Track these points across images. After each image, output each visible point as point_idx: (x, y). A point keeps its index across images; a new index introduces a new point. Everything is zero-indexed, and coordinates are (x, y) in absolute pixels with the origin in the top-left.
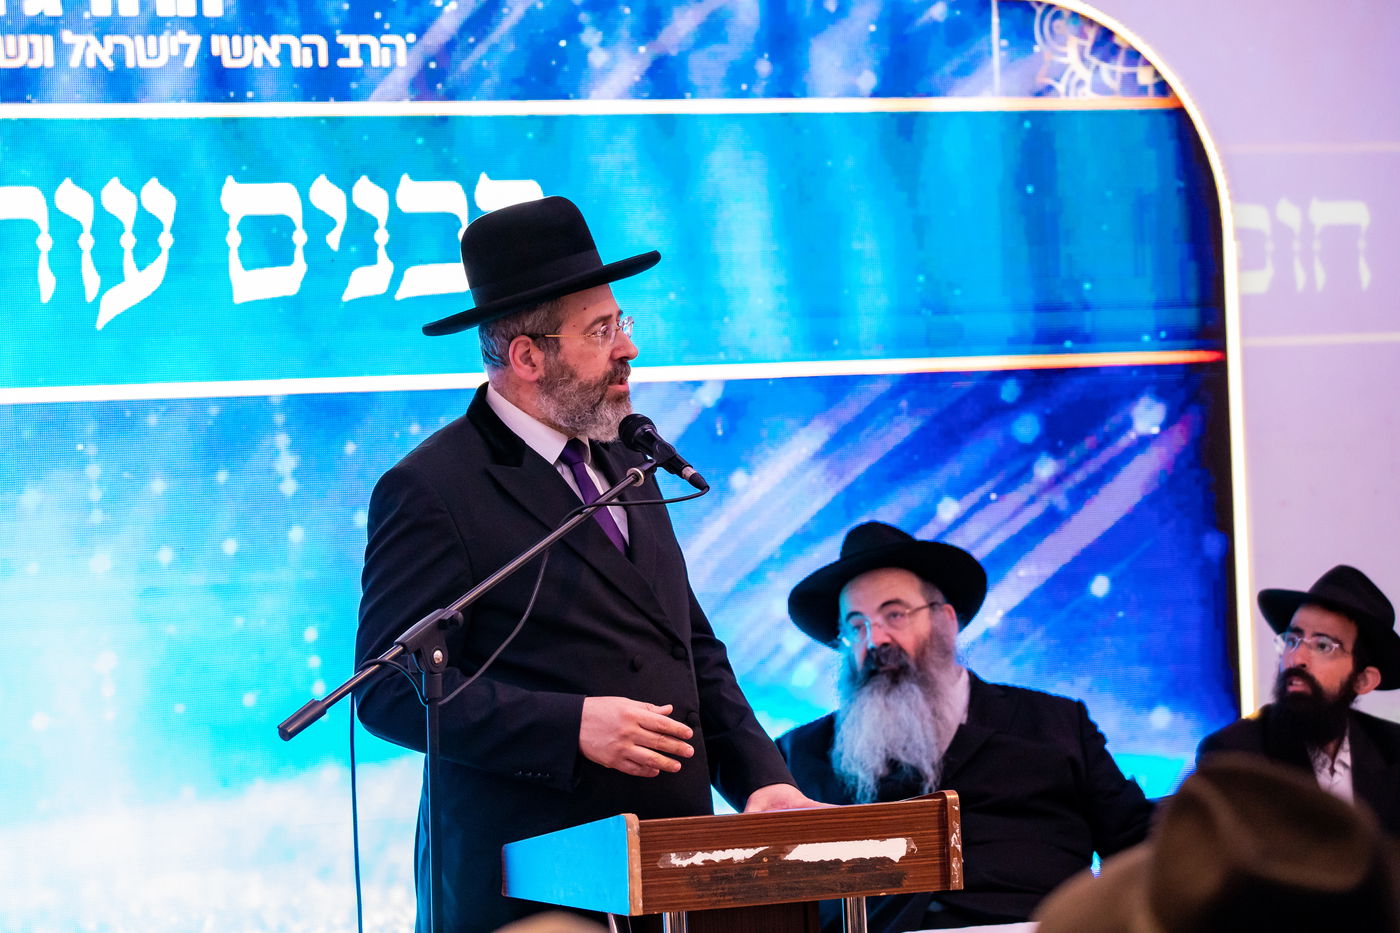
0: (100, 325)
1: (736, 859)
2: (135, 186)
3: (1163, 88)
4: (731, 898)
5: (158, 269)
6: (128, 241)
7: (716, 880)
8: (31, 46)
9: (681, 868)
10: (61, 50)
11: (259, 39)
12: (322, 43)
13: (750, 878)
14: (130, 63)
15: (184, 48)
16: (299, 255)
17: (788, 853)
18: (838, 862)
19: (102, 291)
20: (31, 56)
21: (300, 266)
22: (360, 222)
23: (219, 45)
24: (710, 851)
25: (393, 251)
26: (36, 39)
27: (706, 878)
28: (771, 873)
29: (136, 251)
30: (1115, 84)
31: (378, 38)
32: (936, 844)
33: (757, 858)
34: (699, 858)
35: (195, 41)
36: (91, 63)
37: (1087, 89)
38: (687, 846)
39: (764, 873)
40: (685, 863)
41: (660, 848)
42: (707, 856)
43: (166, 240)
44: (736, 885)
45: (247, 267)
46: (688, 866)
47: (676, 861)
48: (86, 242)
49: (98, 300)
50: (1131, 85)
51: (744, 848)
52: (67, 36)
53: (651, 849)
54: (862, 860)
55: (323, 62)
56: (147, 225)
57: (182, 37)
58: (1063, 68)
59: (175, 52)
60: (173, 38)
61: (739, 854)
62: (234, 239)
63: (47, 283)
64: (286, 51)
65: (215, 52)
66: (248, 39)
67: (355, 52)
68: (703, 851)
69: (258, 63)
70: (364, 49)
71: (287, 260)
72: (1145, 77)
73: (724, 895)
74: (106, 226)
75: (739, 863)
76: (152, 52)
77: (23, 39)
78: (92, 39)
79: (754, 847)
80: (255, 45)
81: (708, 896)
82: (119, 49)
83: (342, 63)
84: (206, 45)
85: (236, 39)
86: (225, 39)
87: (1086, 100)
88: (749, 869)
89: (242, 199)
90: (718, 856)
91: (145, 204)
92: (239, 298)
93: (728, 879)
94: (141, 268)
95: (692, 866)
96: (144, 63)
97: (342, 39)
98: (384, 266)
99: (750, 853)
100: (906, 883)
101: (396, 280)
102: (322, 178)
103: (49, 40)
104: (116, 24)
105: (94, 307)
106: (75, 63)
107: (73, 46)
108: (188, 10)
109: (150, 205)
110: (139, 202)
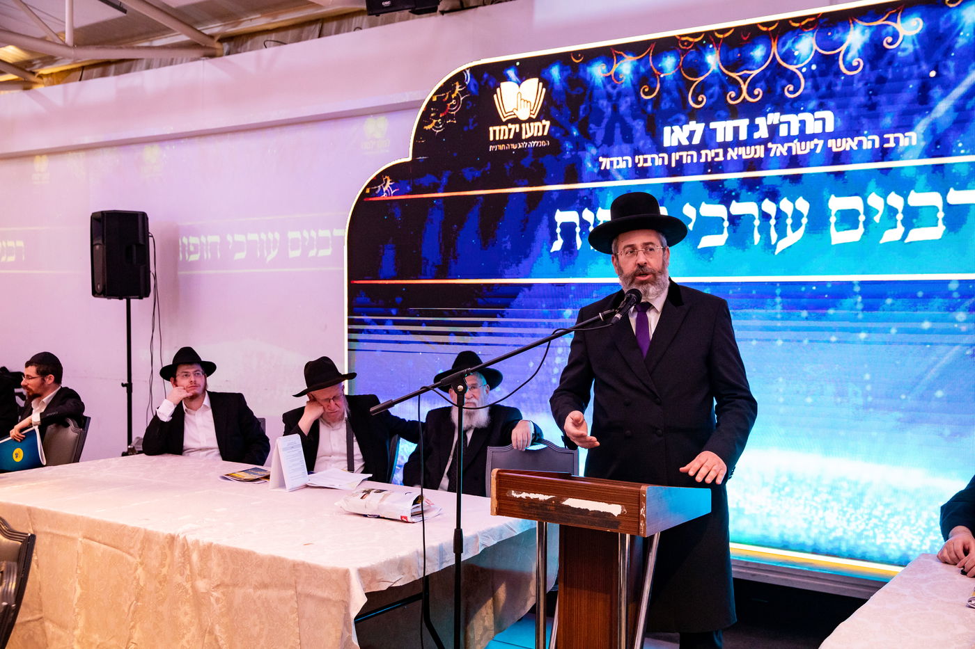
0: (776, 254)
1: (540, 499)
2: (793, 200)
4: (537, 516)
5: (800, 232)
6: (789, 221)
7: (532, 507)
8: (756, 150)
9: (516, 498)
10: (767, 150)
11: (849, 139)
12: (877, 138)
13: (546, 509)
14: (794, 153)
15: (816, 145)
16: (861, 225)
17: (562, 501)
18: (587, 510)
19: (779, 239)
20: (755, 153)
21: (861, 229)
22: (891, 211)
23: (831, 143)
24: (529, 493)
25: (904, 222)
26: (757, 147)
27: (527, 505)
28: (556, 509)
29: (792, 225)
31: (904, 134)
32: (636, 511)
33: (549, 500)
34: (524, 495)
35: (821, 143)
36: (778, 154)
38: (519, 489)
39: (553, 508)
40: (518, 496)
41: (505, 486)
42: (527, 495)
43: (804, 221)
44: (540, 511)
45: (837, 231)
46: (519, 498)
47: (514, 494)
48: (773, 222)
49: (776, 244)
51: (544, 495)
52: (770, 145)
53: (502, 487)
54: (599, 512)
55: (877, 146)
56: (797, 215)
57: (816, 141)
59: (813, 147)
60: (812, 142)
61: (542, 497)
62: (833, 219)
63: (757, 238)
64: (860, 143)
65: (829, 146)
66: (844, 140)
67: (892, 140)
68: (526, 492)
69: (848, 149)
70: (897, 139)
71: (856, 227)
73: (535, 514)
74: (780, 215)
75: (542, 501)
76: (803, 148)
77: (753, 147)
78: (779, 145)
79: (549, 495)
80: (847, 142)
82: (790, 149)
83: (886, 145)
84: (825, 144)
85: (839, 140)
86: (834, 140)
88: (545, 504)
89: (837, 204)
90: (532, 496)
92: (833, 243)
93: (537, 508)
94: (794, 231)
95: (521, 498)
96: (799, 152)
97: (886, 136)
98: (900, 229)
99: (547, 497)
100: (620, 528)
101: (905, 235)
102: (873, 194)
103: (763, 147)
104: (789, 138)
105: (775, 246)
106: (772, 154)
107: (771, 148)
108: (819, 130)
109: (798, 208)
110: (794, 206)
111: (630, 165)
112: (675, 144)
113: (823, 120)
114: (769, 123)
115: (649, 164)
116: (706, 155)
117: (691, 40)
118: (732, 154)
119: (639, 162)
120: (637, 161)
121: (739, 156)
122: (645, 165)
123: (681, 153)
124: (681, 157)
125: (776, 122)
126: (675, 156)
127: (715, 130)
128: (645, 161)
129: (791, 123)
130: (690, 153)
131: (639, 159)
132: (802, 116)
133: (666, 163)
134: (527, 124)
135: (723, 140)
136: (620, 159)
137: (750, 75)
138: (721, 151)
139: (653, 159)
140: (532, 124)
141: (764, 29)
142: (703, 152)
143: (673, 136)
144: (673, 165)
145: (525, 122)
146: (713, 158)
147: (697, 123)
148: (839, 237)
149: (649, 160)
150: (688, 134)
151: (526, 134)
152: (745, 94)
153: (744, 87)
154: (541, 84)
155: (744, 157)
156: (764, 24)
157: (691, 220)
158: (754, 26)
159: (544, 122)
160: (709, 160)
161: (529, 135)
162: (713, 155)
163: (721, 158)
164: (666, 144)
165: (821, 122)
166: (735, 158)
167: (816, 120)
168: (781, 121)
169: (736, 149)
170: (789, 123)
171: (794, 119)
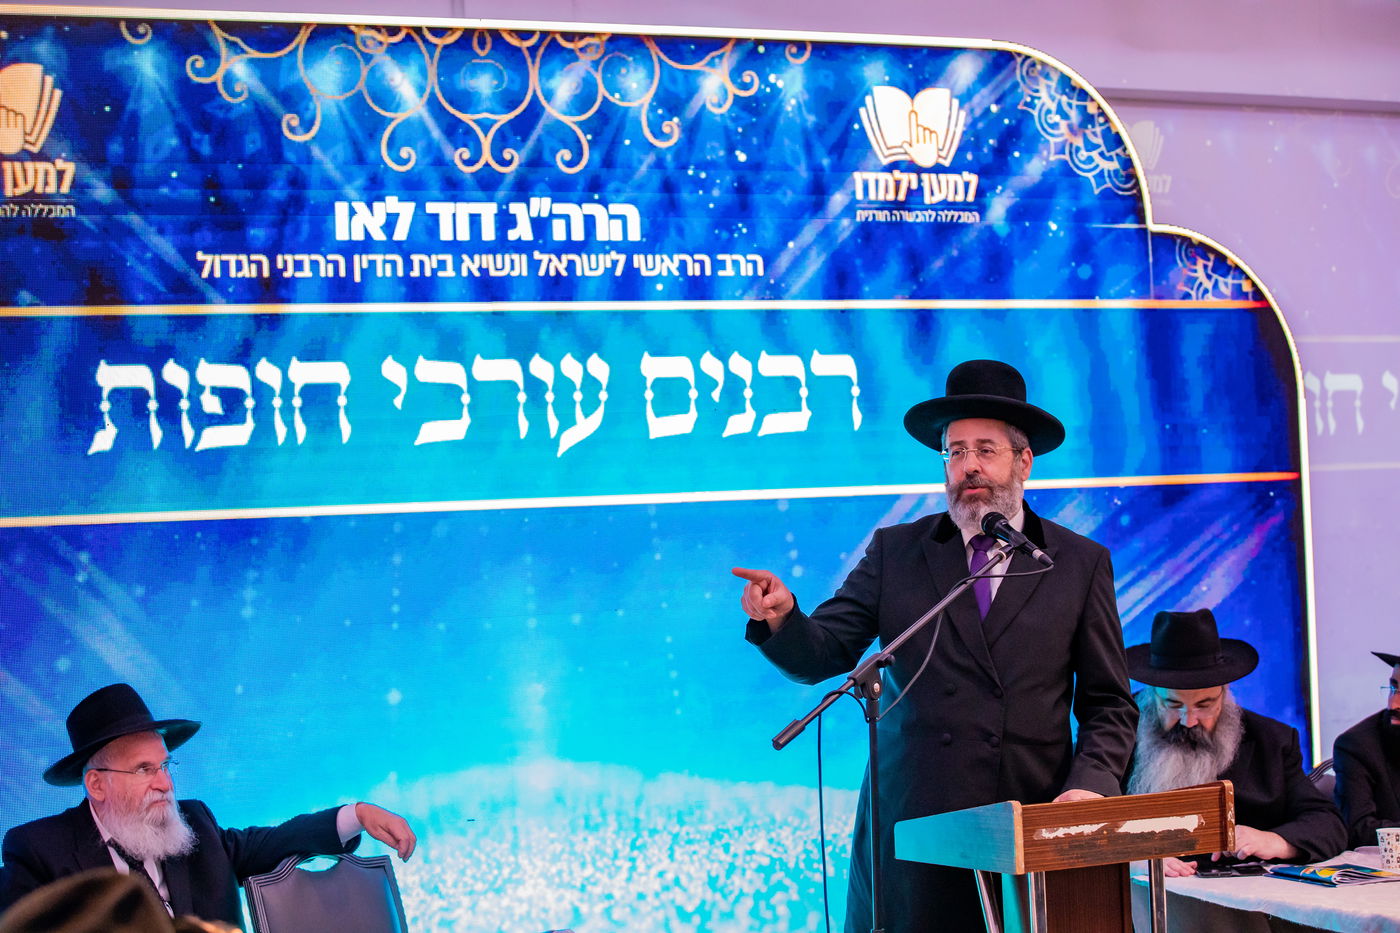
0: (559, 455)
1: (1086, 832)
2: (583, 359)
3: (1258, 294)
4: (1082, 860)
5: (598, 416)
6: (578, 396)
7: (1072, 848)
8: (512, 261)
9: (1049, 839)
10: (534, 265)
11: (665, 257)
12: (707, 259)
13: (1095, 846)
14: (579, 273)
15: (615, 263)
16: (692, 406)
17: (1118, 827)
18: (1153, 833)
19: (561, 430)
20: (512, 268)
21: (693, 414)
22: (733, 383)
23: (638, 260)
24: (1068, 827)
25: (756, 403)
26: (516, 257)
27: (1066, 847)
28: (1109, 841)
29: (583, 404)
30: (1227, 291)
31: (745, 256)
32: (1218, 819)
33: (1099, 831)
34: (1061, 832)
35: (622, 258)
36: (552, 273)
37: (1209, 295)
38: (1053, 824)
39: (1104, 842)
40: (1052, 836)
41: (1033, 825)
42: (1067, 830)
43: (603, 396)
44: (1086, 851)
45: (658, 415)
46: (1054, 838)
47: (1046, 834)
49: (558, 437)
50: (1238, 293)
51: (1091, 824)
52: (537, 255)
53: (1029, 825)
54: (1169, 831)
55: (708, 272)
56: (590, 382)
57: (614, 255)
58: (1196, 279)
59: (609, 265)
60: (608, 256)
61: (1088, 829)
62: (649, 395)
63: (524, 425)
64: (683, 265)
65: (636, 265)
66: (658, 257)
67: (729, 266)
68: (1063, 827)
69: (665, 273)
70: (736, 263)
71: (684, 410)
72: (1246, 287)
73: (1077, 858)
74: (563, 384)
75: (1088, 835)
76: (594, 265)
77: (507, 257)
78: (553, 257)
79: (1098, 823)
80: (662, 261)
81: (1067, 859)
82: (571, 263)
83: (721, 273)
84: (629, 262)
85: (650, 257)
86: (642, 257)
87: (1211, 302)
88: (1095, 839)
89: (654, 367)
90: (1074, 830)
91: (590, 370)
92: (652, 436)
93: (1081, 847)
94: (586, 415)
95: (1057, 838)
96: (588, 273)
97: (720, 257)
98: (750, 414)
99: (1095, 828)
100: (1198, 847)
101: (758, 423)
102: (708, 353)
103: (524, 257)
104: (569, 246)
105: (556, 442)
106: (542, 273)
107: (540, 261)
108: (617, 237)
109: (592, 371)
110: (585, 369)
111: (266, 273)
112: (359, 236)
113: (623, 218)
114: (534, 214)
115: (307, 273)
116: (422, 263)
117: (380, 37)
118: (471, 265)
119: (285, 269)
120: (280, 265)
121: (484, 271)
122: (299, 275)
123: (372, 257)
124: (372, 263)
125: (545, 214)
126: (360, 262)
127: (435, 217)
128: (298, 266)
129: (571, 218)
130: (390, 257)
131: (285, 262)
132: (590, 208)
133: (342, 273)
134: (18, 165)
135: (451, 238)
136: (243, 258)
137: (496, 121)
138: (449, 258)
139: (315, 264)
140: (30, 166)
141: (514, 42)
142: (416, 258)
143: (353, 220)
144: (357, 278)
145: (12, 158)
146: (434, 271)
147: (400, 200)
148: (661, 427)
149: (307, 266)
150: (382, 220)
151: (15, 185)
152: (487, 156)
153: (486, 143)
154: (49, 80)
155: (493, 273)
156: (511, 32)
157: (398, 390)
158: (496, 34)
159: (60, 164)
160: (428, 273)
161: (23, 189)
162: (435, 266)
163: (450, 272)
164: (341, 234)
165: (618, 223)
166: (477, 274)
167: (612, 217)
168: (554, 212)
169: (477, 257)
170: (567, 218)
171: (576, 212)
